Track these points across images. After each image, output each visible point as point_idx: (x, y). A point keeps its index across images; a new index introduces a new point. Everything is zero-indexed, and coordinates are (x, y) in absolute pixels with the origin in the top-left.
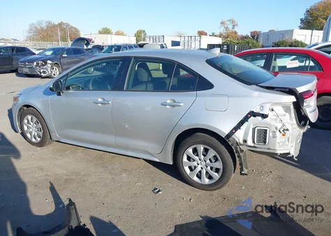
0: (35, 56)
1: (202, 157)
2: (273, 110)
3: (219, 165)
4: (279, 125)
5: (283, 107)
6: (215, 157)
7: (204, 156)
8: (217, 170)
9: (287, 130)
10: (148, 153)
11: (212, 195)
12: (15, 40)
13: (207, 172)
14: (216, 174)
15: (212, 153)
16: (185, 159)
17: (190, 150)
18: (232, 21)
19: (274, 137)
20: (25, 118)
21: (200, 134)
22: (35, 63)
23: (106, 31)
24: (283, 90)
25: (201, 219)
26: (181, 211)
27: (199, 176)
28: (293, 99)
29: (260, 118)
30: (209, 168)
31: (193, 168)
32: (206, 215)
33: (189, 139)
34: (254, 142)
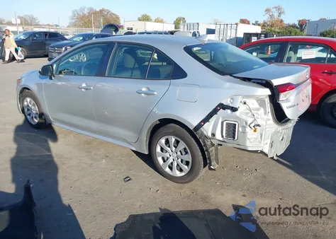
0: (65, 42)
1: (174, 148)
2: (245, 103)
3: (188, 158)
4: (250, 120)
5: (257, 101)
6: (185, 149)
7: (176, 147)
8: (187, 163)
9: (258, 125)
10: (125, 141)
11: (181, 188)
12: (57, 26)
13: (178, 165)
14: (186, 167)
15: (182, 145)
16: (158, 149)
17: (163, 141)
18: (278, 8)
19: (244, 132)
20: (25, 101)
21: (172, 125)
22: (64, 49)
23: (145, 18)
24: (260, 81)
25: (159, 211)
26: (142, 201)
27: (171, 168)
28: (267, 92)
29: (229, 111)
30: (180, 160)
31: (166, 159)
32: (166, 207)
33: (162, 130)
34: (223, 137)
